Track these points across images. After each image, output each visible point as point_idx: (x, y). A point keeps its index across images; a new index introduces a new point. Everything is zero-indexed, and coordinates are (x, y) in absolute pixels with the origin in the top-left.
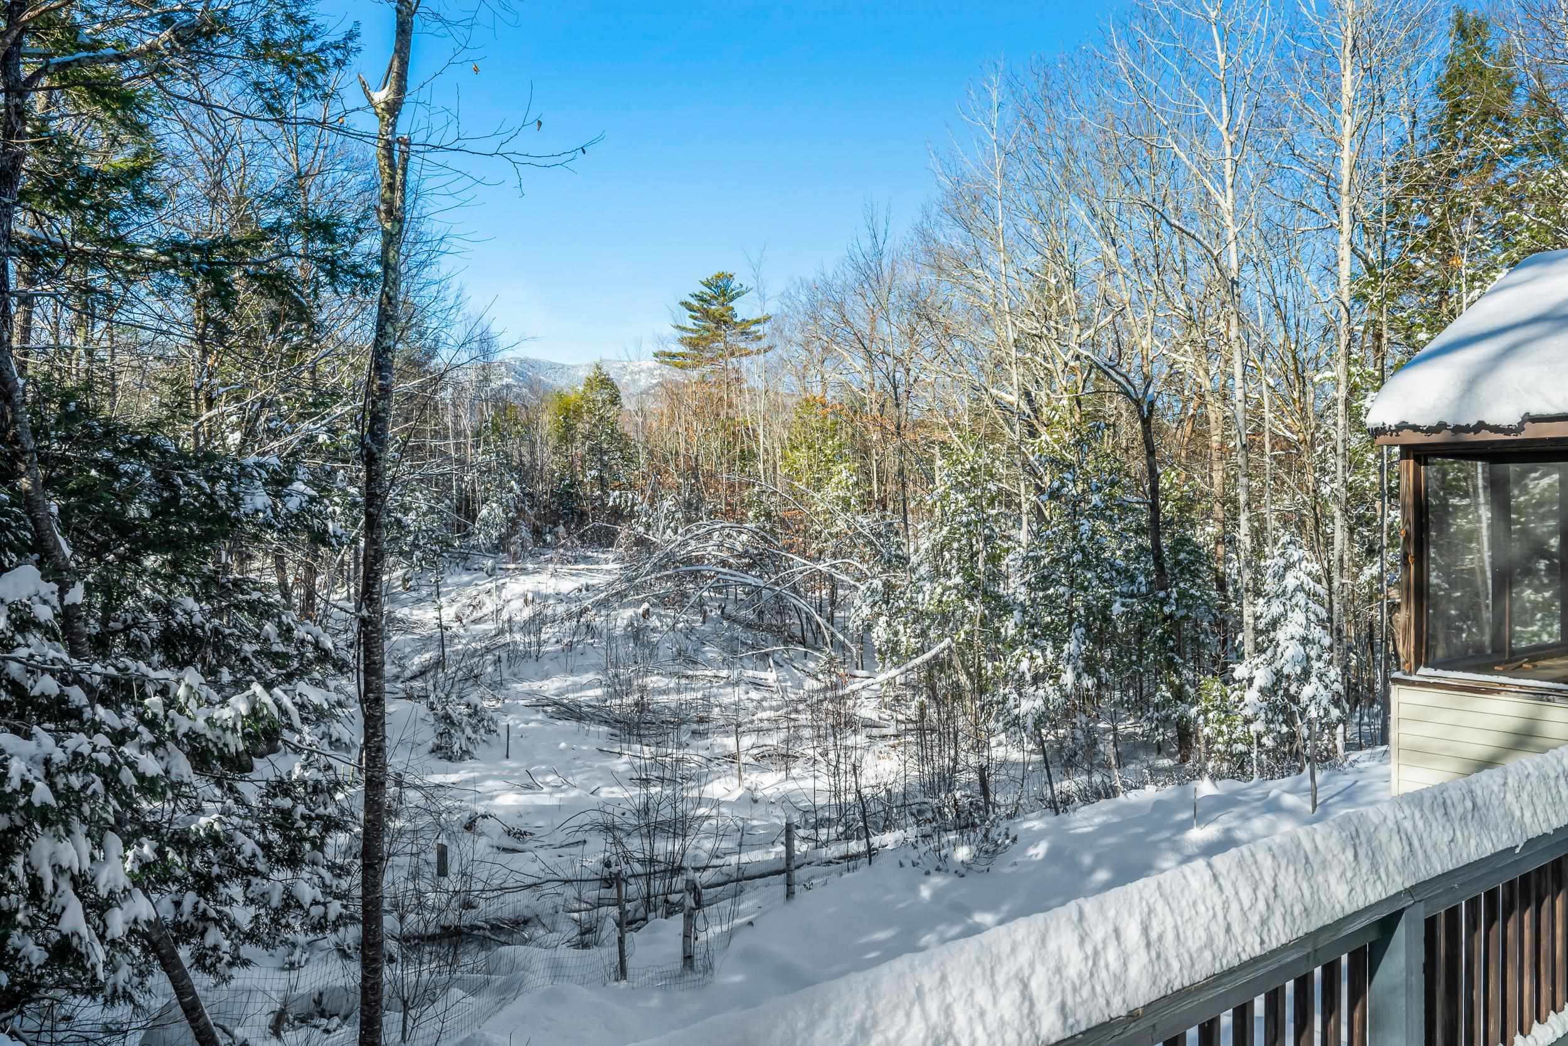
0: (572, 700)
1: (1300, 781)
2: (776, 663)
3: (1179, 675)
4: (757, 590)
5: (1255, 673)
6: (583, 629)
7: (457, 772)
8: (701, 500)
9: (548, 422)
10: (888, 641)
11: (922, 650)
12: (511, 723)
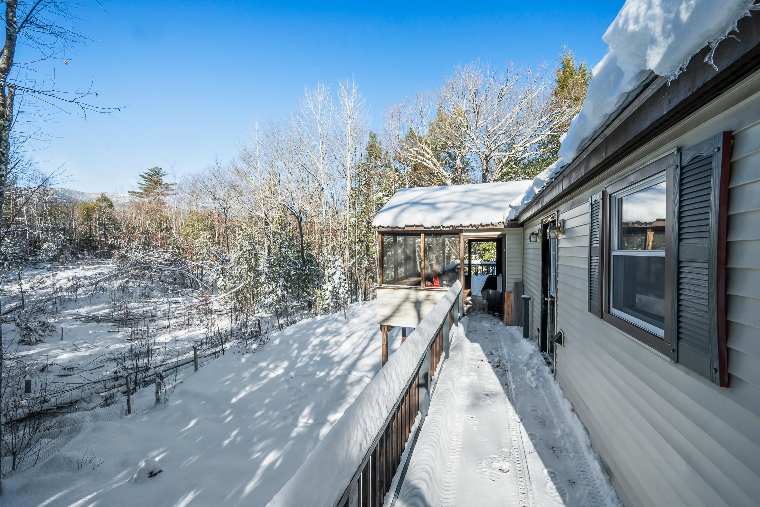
0: (95, 315)
1: (342, 312)
2: (181, 295)
3: (309, 289)
4: (174, 272)
5: (328, 287)
6: (99, 289)
7: (34, 349)
8: (150, 242)
9: (78, 213)
10: (223, 285)
11: (235, 287)
12: (64, 327)
